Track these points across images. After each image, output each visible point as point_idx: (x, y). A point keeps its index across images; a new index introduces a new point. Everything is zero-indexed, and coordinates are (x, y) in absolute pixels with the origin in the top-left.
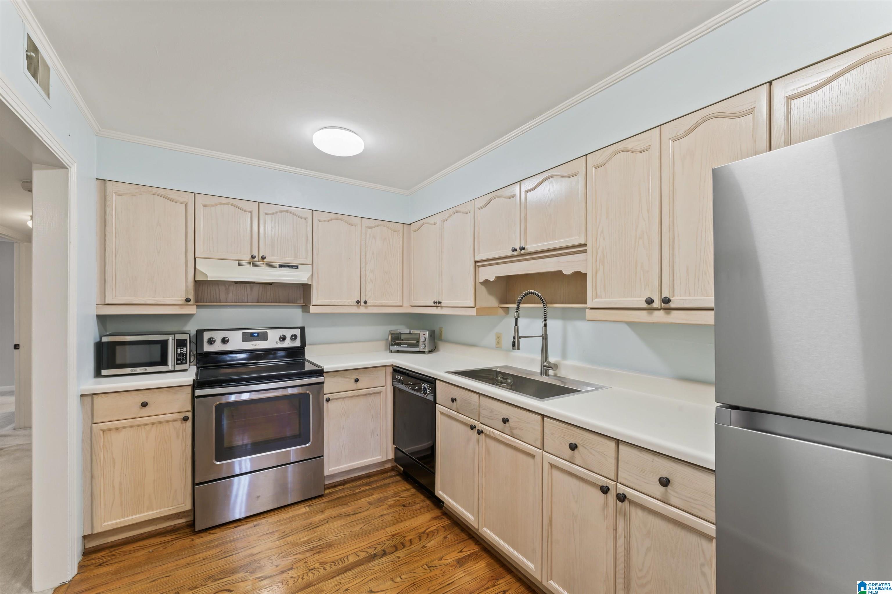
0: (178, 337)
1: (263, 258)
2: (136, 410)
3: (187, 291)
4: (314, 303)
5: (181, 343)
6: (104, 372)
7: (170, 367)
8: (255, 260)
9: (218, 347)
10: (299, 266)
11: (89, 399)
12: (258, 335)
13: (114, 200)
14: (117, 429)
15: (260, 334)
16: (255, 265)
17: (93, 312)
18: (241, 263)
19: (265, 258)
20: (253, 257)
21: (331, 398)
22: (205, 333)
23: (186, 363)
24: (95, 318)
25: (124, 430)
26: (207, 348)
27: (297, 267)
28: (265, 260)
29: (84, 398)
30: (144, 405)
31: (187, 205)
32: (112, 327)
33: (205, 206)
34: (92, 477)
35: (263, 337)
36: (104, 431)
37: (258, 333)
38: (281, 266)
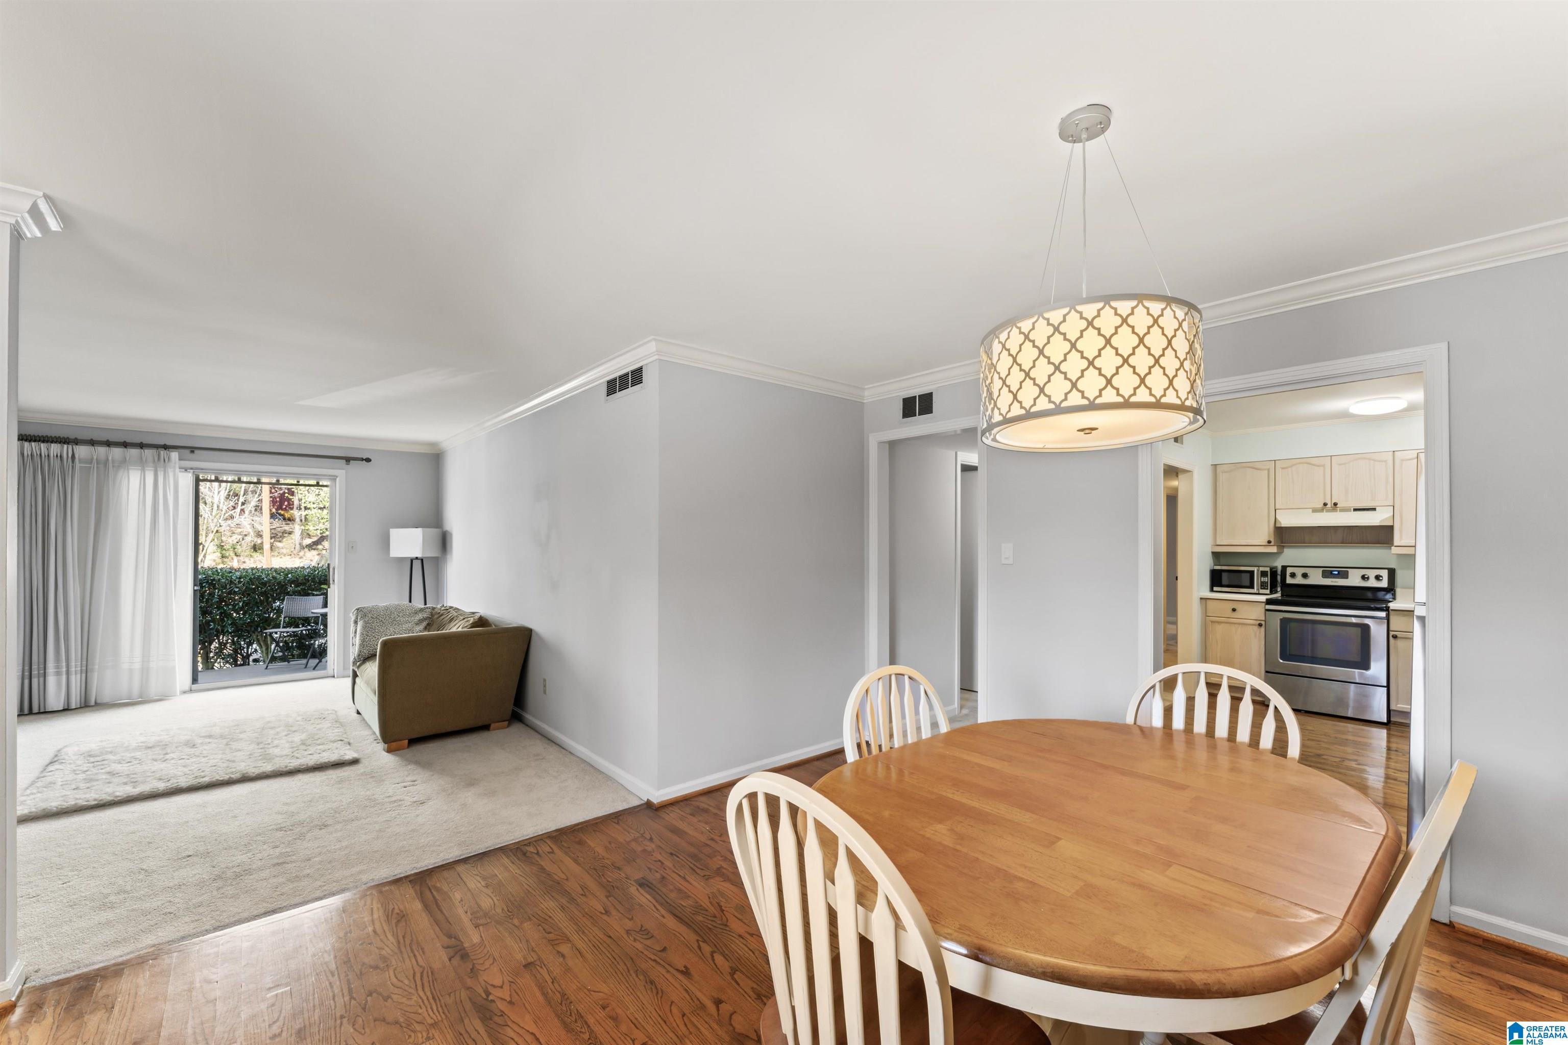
0: (1262, 569)
1: (1335, 504)
2: (1229, 613)
3: (1269, 536)
4: (1395, 544)
5: (1264, 574)
6: (1215, 589)
7: (1255, 591)
8: (1328, 506)
9: (1299, 580)
10: (1377, 508)
11: (1204, 601)
12: (1339, 573)
13: (1222, 477)
14: (1219, 623)
15: (1341, 573)
16: (1328, 511)
17: (1209, 549)
18: (1315, 510)
19: (1337, 504)
20: (1325, 504)
21: (1398, 636)
22: (1288, 568)
23: (1267, 589)
24: (1211, 554)
25: (1223, 624)
26: (1289, 580)
27: (1374, 509)
28: (1338, 506)
29: (1202, 600)
30: (1234, 610)
31: (1269, 470)
32: (1223, 561)
33: (1283, 468)
34: (1206, 648)
35: (1343, 574)
36: (1212, 622)
37: (1339, 571)
38: (1355, 510)
